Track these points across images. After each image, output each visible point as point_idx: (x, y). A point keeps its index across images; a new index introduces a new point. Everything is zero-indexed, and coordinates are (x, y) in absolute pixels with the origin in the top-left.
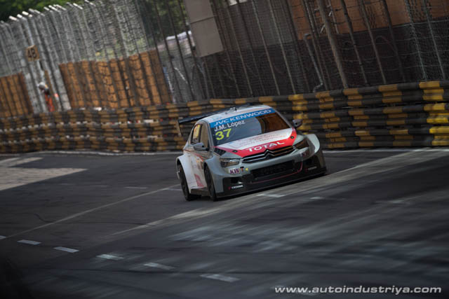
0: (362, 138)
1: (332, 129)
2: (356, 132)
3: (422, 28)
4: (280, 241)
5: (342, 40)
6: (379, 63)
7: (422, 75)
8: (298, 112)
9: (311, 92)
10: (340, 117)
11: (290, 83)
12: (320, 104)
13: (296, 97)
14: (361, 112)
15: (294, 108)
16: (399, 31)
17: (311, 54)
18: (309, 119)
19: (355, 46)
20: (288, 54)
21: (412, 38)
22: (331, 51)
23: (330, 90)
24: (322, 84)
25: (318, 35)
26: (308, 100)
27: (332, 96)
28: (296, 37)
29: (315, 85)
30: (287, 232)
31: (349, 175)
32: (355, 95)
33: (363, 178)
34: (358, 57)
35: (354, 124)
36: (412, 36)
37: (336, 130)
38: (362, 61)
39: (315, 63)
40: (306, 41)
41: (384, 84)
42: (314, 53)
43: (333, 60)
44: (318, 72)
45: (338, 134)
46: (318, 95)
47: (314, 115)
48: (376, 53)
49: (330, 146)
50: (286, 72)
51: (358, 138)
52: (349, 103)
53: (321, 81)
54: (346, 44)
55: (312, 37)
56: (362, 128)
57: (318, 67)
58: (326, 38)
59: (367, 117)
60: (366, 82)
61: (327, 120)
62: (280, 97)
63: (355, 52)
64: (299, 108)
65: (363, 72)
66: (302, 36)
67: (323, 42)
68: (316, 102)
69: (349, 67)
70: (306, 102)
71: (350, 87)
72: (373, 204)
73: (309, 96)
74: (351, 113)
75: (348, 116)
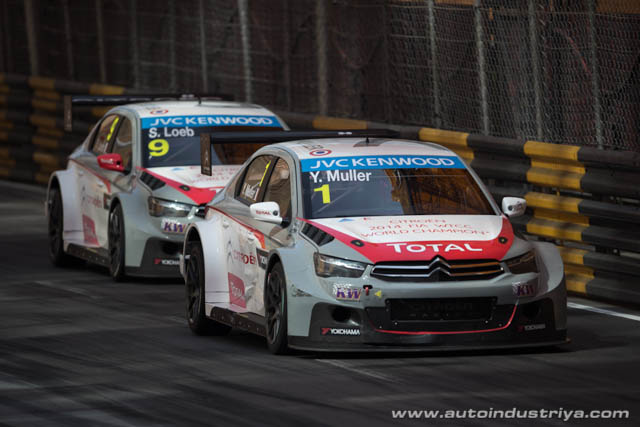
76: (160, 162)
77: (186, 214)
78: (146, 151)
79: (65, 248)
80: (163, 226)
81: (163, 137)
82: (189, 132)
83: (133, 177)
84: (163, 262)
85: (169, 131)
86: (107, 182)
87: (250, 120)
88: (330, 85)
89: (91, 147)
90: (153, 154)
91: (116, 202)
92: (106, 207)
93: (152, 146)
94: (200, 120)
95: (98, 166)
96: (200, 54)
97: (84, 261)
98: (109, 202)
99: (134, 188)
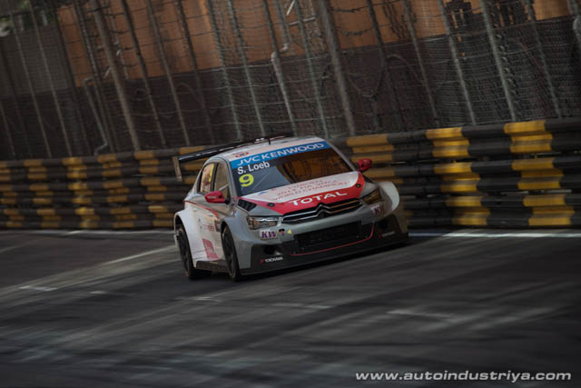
0: (158, 216)
1: (119, 203)
2: (150, 207)
3: (237, 74)
4: (51, 347)
5: (134, 89)
6: (181, 118)
7: (236, 134)
8: (74, 180)
9: (92, 154)
10: (129, 186)
11: (64, 143)
12: (103, 170)
13: (72, 160)
14: (156, 181)
15: (69, 175)
16: (207, 77)
17: (92, 105)
18: (89, 189)
19: (150, 96)
20: (63, 104)
21: (224, 87)
22: (118, 102)
23: (116, 151)
24: (106, 144)
25: (101, 79)
26: (88, 164)
27: (119, 160)
28: (74, 84)
29: (97, 146)
30: (59, 337)
31: (139, 264)
32: (148, 159)
33: (159, 267)
34: (154, 110)
35: (148, 197)
36: (223, 84)
37: (124, 204)
38: (159, 116)
39: (97, 118)
40: (86, 88)
41: (185, 146)
42: (96, 103)
43: (122, 113)
44: (101, 128)
45: (126, 210)
46: (101, 159)
47: (96, 184)
48: (178, 106)
49: (116, 225)
50: (59, 128)
51: (153, 216)
52: (141, 170)
53: (105, 140)
54: (138, 92)
55: (94, 82)
56: (158, 202)
57: (102, 122)
58: (113, 85)
59: (164, 189)
60: (164, 142)
61: (112, 192)
62: (50, 160)
63: (149, 104)
64: (75, 175)
65: (160, 130)
66: (82, 81)
67: (109, 89)
68: (99, 167)
69: (141, 123)
70: (85, 168)
71: (143, 149)
72: (172, 300)
73: (89, 159)
74: (144, 182)
75: (140, 186)
76: (250, 190)
77: (276, 223)
78: (238, 184)
79: (195, 266)
80: (261, 235)
81: (248, 172)
82: (266, 165)
83: (233, 205)
84: (266, 260)
85: (252, 167)
86: (215, 212)
87: (308, 147)
88: (353, 113)
89: (198, 190)
90: (243, 185)
91: (224, 224)
92: (218, 230)
93: (241, 180)
94: (272, 154)
95: (207, 203)
96: (254, 109)
97: (211, 272)
98: (219, 226)
99: (235, 212)
